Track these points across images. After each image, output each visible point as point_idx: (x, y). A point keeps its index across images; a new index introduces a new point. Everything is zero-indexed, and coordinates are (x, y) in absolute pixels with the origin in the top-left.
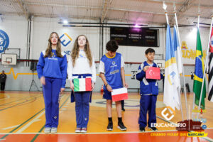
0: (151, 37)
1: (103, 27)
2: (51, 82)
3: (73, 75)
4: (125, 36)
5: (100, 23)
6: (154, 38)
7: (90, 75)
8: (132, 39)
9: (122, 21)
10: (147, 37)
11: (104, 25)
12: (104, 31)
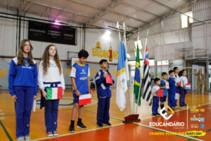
0: (69, 35)
1: (20, 20)
2: (25, 91)
3: (45, 83)
4: (44, 32)
5: (17, 16)
6: (72, 36)
7: (59, 83)
8: (50, 36)
9: (41, 16)
10: (66, 35)
11: (22, 18)
12: (22, 25)
